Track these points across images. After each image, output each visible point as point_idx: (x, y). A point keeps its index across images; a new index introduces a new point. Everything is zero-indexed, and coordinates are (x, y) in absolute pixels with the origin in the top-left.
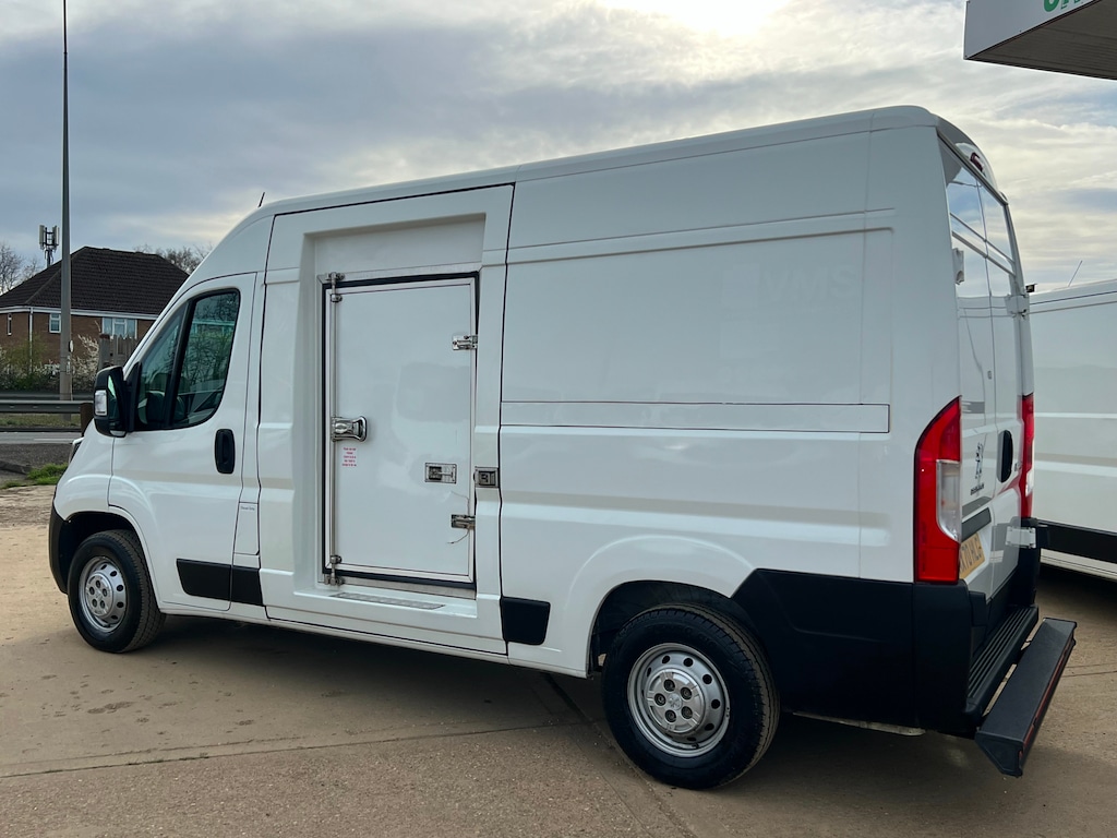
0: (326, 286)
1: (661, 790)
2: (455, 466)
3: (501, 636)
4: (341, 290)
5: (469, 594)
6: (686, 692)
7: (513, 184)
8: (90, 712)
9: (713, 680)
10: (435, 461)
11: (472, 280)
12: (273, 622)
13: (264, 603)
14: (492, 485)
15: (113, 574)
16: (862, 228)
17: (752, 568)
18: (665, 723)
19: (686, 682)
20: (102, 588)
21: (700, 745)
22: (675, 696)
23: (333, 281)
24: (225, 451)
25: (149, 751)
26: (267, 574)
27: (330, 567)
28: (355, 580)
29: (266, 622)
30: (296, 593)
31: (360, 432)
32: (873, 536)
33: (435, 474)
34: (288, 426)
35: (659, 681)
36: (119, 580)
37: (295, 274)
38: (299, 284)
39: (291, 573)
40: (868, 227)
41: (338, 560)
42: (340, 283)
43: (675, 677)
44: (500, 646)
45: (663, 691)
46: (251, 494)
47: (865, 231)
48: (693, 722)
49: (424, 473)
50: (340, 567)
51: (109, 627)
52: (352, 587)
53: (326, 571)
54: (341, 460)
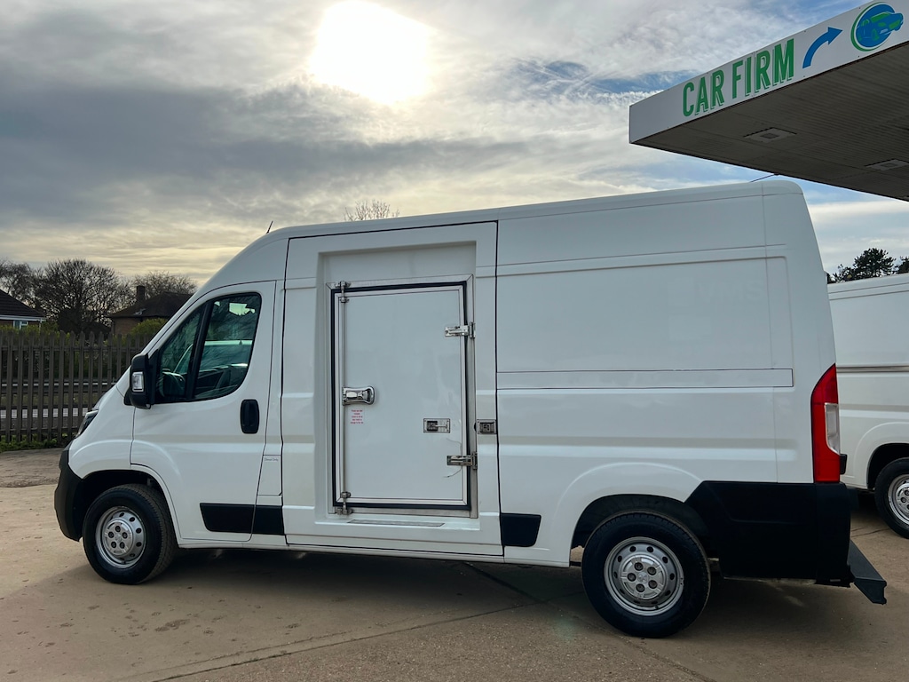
0: (333, 292)
1: (636, 641)
2: (449, 420)
3: (500, 542)
4: (348, 294)
5: (466, 513)
6: (652, 570)
7: (497, 221)
8: (159, 630)
9: (669, 560)
10: (432, 417)
11: (461, 288)
12: (291, 547)
13: (285, 532)
14: (492, 432)
15: (132, 520)
16: (763, 256)
17: (701, 481)
18: (636, 594)
19: (651, 563)
20: (122, 531)
21: (660, 606)
22: (642, 574)
23: (342, 288)
24: (250, 417)
25: (237, 654)
26: (288, 509)
27: (341, 500)
28: (364, 510)
29: (287, 548)
30: (317, 523)
31: (368, 399)
32: (785, 455)
33: (432, 426)
34: (310, 395)
35: (631, 564)
36: (137, 524)
37: (313, 282)
38: (316, 289)
39: (313, 508)
40: (769, 256)
41: (348, 496)
42: (347, 289)
43: (643, 560)
44: (499, 550)
45: (634, 571)
46: (274, 448)
47: (766, 258)
48: (658, 591)
49: (422, 426)
50: (349, 500)
51: (125, 563)
52: (360, 515)
53: (335, 504)
54: (350, 419)
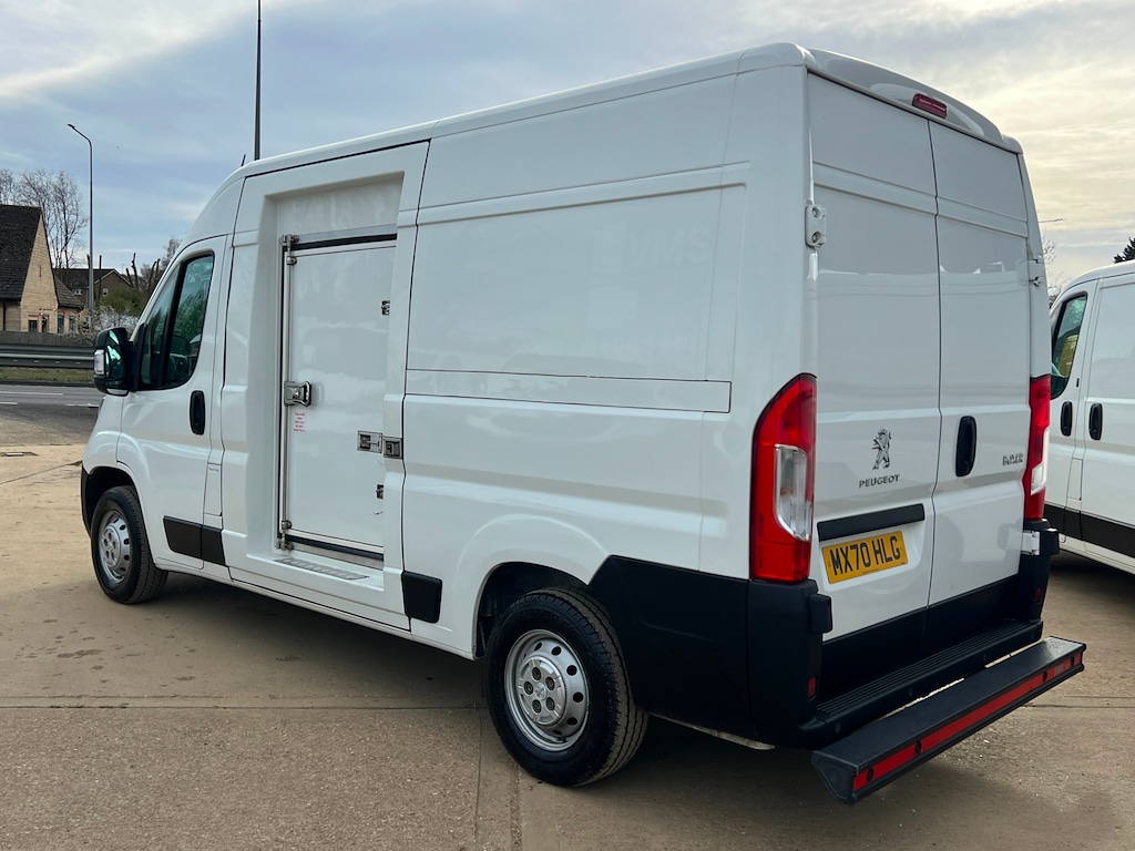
0: (285, 249)
1: (525, 781)
2: (381, 435)
3: (402, 609)
4: (296, 253)
5: (379, 565)
6: (550, 682)
7: (429, 140)
8: (59, 656)
9: (578, 671)
10: (367, 429)
12: (235, 583)
13: (227, 563)
14: (396, 456)
15: (122, 528)
16: (718, 184)
17: (606, 555)
18: (532, 713)
19: (551, 672)
20: (113, 540)
21: (565, 739)
22: (541, 685)
23: (289, 244)
24: (197, 413)
26: (232, 536)
27: (282, 531)
28: (302, 546)
29: (229, 582)
30: (248, 556)
31: (306, 397)
32: (712, 526)
33: (365, 443)
34: (242, 389)
35: (529, 669)
36: (125, 534)
37: (253, 237)
38: (257, 246)
39: (244, 536)
40: (723, 184)
41: (289, 527)
42: (295, 245)
43: (542, 666)
44: (403, 621)
45: (531, 679)
46: (217, 455)
47: (721, 187)
48: (556, 714)
49: (356, 441)
50: (291, 532)
51: (120, 578)
52: (300, 554)
53: (279, 536)
54: (293, 426)
